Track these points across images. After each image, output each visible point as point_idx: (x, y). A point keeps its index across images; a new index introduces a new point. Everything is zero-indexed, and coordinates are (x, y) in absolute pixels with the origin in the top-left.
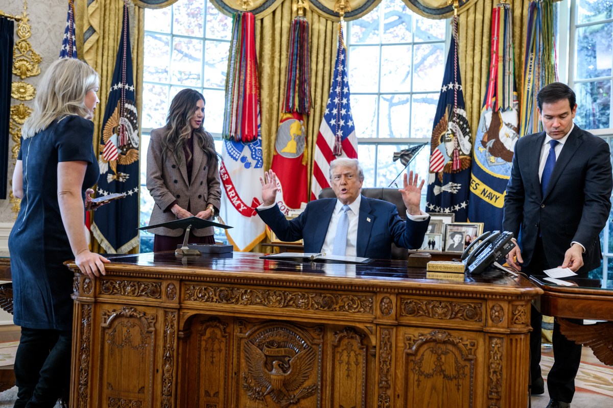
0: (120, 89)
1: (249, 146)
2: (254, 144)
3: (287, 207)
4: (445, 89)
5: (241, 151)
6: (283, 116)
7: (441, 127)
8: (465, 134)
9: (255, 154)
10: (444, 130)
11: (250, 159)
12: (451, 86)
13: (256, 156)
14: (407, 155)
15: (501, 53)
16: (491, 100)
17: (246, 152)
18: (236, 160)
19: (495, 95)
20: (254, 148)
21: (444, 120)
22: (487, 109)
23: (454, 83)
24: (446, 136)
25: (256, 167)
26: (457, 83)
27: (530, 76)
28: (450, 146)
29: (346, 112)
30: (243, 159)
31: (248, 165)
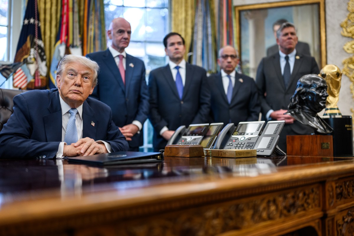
4: (26, 22)
7: (23, 51)
8: (43, 60)
10: (26, 54)
12: (32, 21)
14: (9, 69)
15: (71, 5)
16: (64, 38)
19: (67, 34)
21: (26, 46)
22: (61, 43)
23: (34, 18)
24: (28, 59)
26: (36, 19)
27: (91, 27)
28: (32, 68)
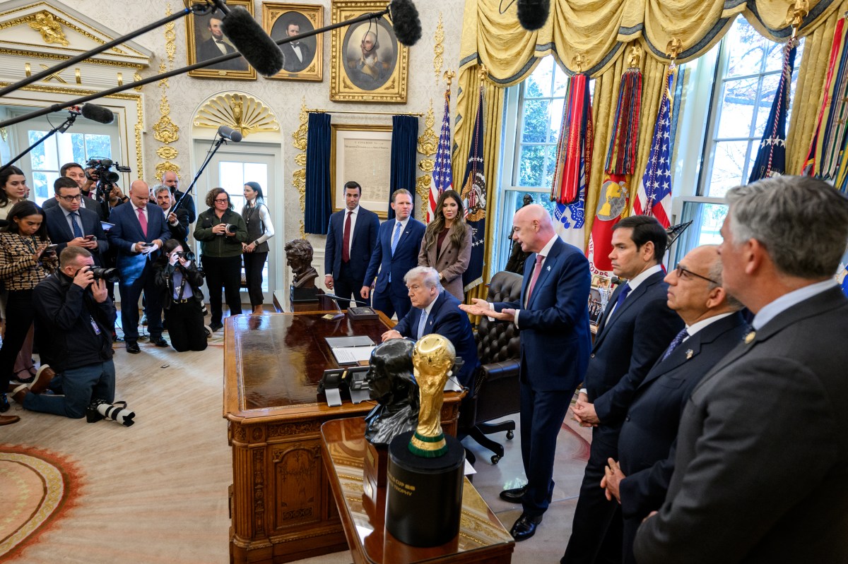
0: (472, 162)
1: (570, 208)
2: (576, 206)
3: (595, 269)
4: (764, 144)
5: (562, 212)
6: (605, 177)
9: (576, 215)
11: (569, 220)
13: (576, 217)
17: (567, 213)
18: (558, 219)
20: (576, 209)
25: (575, 227)
29: (662, 173)
30: (564, 220)
31: (567, 226)
